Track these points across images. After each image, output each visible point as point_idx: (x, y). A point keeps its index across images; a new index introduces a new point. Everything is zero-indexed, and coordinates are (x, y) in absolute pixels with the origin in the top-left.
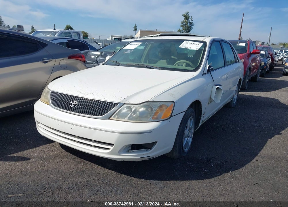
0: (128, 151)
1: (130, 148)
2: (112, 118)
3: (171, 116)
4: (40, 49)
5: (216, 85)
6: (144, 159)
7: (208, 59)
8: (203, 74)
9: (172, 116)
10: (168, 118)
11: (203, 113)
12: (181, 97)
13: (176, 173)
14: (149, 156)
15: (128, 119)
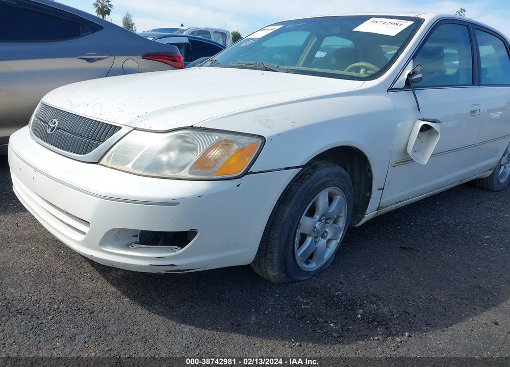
0: (128, 246)
1: (138, 239)
2: (104, 161)
3: (247, 172)
4: (84, 35)
5: (424, 120)
6: (161, 270)
7: (414, 56)
8: (391, 90)
9: (251, 173)
10: (237, 175)
11: (376, 185)
12: (292, 128)
13: (253, 318)
14: (174, 265)
15: (133, 167)
